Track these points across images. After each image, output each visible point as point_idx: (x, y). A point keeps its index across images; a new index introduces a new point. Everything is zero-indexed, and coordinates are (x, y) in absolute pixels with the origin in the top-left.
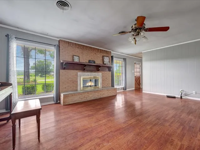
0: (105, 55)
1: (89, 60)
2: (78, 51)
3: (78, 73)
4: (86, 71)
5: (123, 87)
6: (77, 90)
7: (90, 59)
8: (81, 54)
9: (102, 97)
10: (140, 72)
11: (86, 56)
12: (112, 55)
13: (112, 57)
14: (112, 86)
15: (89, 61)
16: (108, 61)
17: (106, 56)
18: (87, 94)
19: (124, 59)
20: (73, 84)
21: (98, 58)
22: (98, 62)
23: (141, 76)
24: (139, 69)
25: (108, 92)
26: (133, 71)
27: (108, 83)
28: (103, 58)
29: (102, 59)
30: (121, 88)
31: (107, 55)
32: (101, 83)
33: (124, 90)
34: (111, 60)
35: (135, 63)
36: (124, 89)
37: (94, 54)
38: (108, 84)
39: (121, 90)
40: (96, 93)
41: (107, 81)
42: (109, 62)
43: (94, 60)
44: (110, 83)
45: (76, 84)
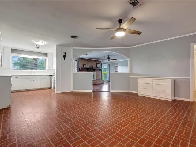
2: (85, 62)
11: (89, 64)
12: (101, 63)
14: (101, 79)
15: (90, 67)
17: (98, 64)
19: (108, 64)
21: (94, 65)
22: (94, 67)
35: (116, 66)
37: (92, 63)
39: (106, 81)
41: (99, 76)
42: (100, 66)
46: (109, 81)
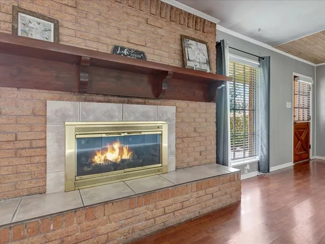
0: (190, 32)
1: (116, 48)
3: (49, 103)
4: (101, 98)
5: (257, 158)
6: (43, 192)
7: (117, 43)
8: (70, 10)
9: (172, 220)
10: (308, 108)
11: (99, 23)
12: (219, 39)
13: (219, 46)
14: (218, 162)
15: (116, 52)
16: (203, 57)
17: (194, 39)
18: (85, 224)
19: (261, 59)
20: (16, 161)
21: (159, 41)
23: (311, 121)
24: (306, 98)
25: (201, 193)
26: (289, 105)
27: (203, 148)
28: (182, 46)
29: (179, 48)
30: (251, 164)
31: (199, 35)
32: (174, 149)
33: (259, 170)
34: (213, 57)
35: (295, 77)
36: (262, 168)
37: (139, 23)
38: (201, 152)
39: (249, 171)
40: (142, 209)
41: (200, 139)
42: (209, 62)
43: (141, 49)
44: (209, 148)
45: (37, 159)
46: (263, 167)
